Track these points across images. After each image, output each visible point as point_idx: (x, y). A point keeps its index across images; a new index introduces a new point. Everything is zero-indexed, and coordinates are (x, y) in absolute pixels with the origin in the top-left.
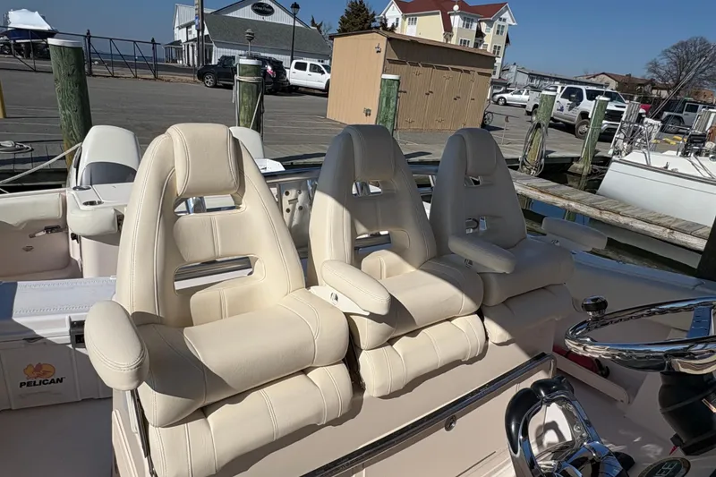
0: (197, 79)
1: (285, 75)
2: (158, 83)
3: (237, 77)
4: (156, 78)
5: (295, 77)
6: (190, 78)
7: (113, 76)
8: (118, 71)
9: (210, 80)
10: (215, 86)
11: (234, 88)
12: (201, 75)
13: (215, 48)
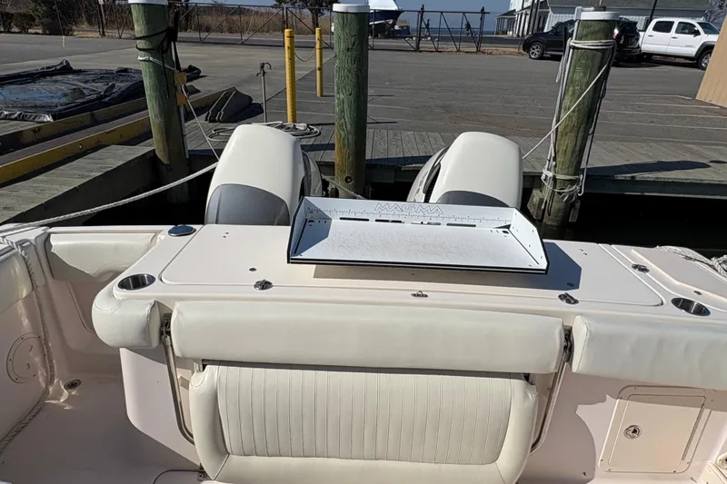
0: (521, 51)
1: (638, 40)
2: (480, 56)
3: (571, 42)
4: (478, 51)
5: (651, 41)
6: (512, 50)
7: (437, 51)
8: (442, 45)
9: (536, 51)
10: (541, 58)
11: (564, 59)
12: (527, 46)
13: (551, 13)
